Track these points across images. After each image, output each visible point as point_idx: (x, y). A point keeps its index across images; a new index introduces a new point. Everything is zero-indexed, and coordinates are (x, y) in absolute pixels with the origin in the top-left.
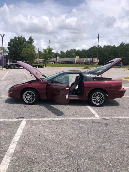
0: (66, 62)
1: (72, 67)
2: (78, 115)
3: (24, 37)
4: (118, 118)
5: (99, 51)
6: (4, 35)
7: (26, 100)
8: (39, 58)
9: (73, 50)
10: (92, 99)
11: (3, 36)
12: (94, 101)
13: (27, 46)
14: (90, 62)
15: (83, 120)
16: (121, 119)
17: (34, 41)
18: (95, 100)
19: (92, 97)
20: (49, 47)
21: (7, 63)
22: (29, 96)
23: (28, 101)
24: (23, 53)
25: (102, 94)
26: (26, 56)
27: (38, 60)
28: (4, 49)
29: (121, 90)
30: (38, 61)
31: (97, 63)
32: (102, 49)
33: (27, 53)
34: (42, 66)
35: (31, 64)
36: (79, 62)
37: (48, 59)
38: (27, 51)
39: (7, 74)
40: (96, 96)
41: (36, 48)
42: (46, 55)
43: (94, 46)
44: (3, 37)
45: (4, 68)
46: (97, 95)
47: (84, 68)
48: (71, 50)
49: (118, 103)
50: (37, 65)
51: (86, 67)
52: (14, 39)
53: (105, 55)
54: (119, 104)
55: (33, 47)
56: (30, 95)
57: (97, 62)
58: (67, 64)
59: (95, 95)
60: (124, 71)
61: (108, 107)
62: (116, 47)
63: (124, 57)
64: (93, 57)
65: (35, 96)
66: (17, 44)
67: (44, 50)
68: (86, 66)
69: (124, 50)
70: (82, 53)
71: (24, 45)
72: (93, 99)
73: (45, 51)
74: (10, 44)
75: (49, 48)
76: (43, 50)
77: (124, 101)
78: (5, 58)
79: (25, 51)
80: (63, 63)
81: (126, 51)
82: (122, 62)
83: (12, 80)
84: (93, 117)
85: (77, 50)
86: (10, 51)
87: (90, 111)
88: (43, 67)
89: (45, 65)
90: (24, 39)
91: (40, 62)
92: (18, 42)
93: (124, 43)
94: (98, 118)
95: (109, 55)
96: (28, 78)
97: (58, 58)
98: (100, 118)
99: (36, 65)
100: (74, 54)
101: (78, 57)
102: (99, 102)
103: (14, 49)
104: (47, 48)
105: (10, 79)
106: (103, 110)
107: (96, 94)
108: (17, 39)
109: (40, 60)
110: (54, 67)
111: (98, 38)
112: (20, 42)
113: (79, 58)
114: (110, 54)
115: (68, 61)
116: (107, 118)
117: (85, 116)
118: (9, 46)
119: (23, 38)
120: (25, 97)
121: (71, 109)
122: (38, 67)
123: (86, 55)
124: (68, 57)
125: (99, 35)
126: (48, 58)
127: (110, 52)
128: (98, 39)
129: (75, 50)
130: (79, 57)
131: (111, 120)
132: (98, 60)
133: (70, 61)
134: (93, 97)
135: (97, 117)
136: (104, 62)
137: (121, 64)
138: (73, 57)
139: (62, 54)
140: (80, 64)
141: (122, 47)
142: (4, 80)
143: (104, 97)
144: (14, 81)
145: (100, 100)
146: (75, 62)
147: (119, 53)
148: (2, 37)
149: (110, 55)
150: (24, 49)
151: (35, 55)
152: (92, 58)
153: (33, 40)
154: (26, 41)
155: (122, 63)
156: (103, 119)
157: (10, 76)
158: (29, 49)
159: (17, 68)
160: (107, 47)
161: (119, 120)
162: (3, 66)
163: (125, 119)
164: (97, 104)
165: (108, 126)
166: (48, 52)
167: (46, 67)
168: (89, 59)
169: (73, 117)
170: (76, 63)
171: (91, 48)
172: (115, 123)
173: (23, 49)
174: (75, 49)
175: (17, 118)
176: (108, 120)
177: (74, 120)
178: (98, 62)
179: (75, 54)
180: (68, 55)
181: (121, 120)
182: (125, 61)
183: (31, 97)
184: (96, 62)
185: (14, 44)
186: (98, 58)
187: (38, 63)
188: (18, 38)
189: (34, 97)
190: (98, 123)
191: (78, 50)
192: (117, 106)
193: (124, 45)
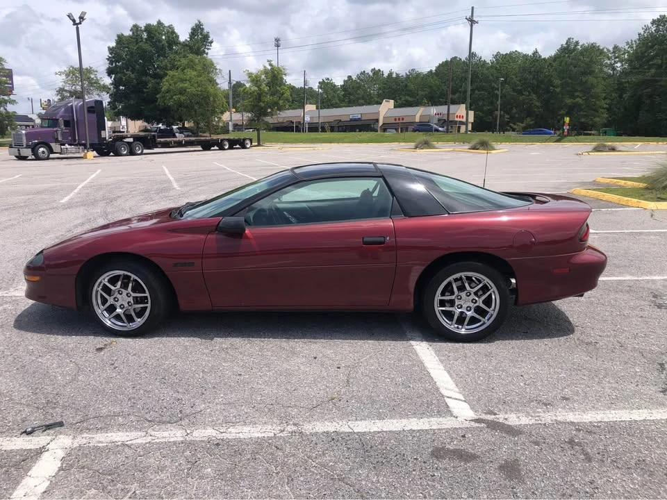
0: (341, 124)
1: (368, 142)
2: (359, 400)
3: (170, 27)
4: (572, 423)
5: (475, 75)
6: (82, 18)
7: (107, 315)
8: (234, 110)
9: (371, 74)
10: (438, 309)
11: (78, 21)
12: (449, 315)
13: (184, 61)
14: (439, 120)
15: (385, 436)
16: (590, 429)
17: (212, 42)
18: (451, 309)
19: (438, 297)
20: (271, 65)
21: (103, 132)
22: (119, 296)
23: (118, 317)
24: (168, 91)
25: (487, 281)
26: (180, 105)
27: (230, 117)
28: (92, 76)
29: (586, 256)
30: (231, 120)
31: (466, 124)
32: (488, 69)
33: (182, 92)
34: (244, 140)
35: (204, 132)
36: (394, 122)
37: (266, 114)
38: (183, 81)
39: (93, 176)
40: (455, 289)
41: (218, 67)
42: (259, 96)
43: (456, 58)
44: (80, 23)
45: (91, 154)
46: (459, 283)
47: (416, 148)
48: (361, 73)
49: (567, 321)
50: (226, 137)
51: (420, 143)
52: (130, 36)
53: (499, 93)
54: (570, 323)
55: (208, 67)
56: (125, 292)
57: (467, 119)
58: (345, 131)
59: (450, 284)
60: (578, 157)
61: (518, 342)
62: (544, 59)
63: (578, 96)
64: (449, 100)
65: (147, 294)
66: (143, 54)
67: (250, 75)
68: (421, 137)
69: (575, 70)
70: (406, 86)
71: (172, 56)
72: (442, 303)
73: (255, 80)
74: (115, 55)
75: (269, 68)
76: (247, 78)
77: (592, 303)
78: (94, 112)
79: (175, 83)
80: (332, 130)
81: (584, 74)
82: (567, 120)
83: (102, 204)
84: (440, 414)
85: (386, 75)
86: (116, 84)
87: (425, 375)
88: (248, 146)
89: (255, 138)
90: (171, 33)
91: (237, 127)
92: (147, 47)
93: (577, 43)
94: (467, 424)
95: (514, 90)
96: (171, 193)
97: (310, 108)
98: (477, 421)
99: (221, 137)
100: (374, 90)
101: (392, 102)
102: (473, 320)
103: (133, 76)
104: (262, 68)
105: (94, 203)
106: (494, 362)
107: (456, 280)
108: (145, 35)
109: (237, 117)
110: (294, 145)
111: (472, 21)
112: (154, 45)
113: (395, 107)
114: (519, 88)
115: (351, 120)
116: (513, 419)
117: (394, 410)
118: (111, 63)
119: (168, 32)
120: (104, 301)
121: (330, 359)
122: (227, 147)
123: (423, 93)
124: (351, 103)
125: (473, 8)
126: (269, 110)
127: (520, 81)
128: (472, 26)
129: (377, 73)
130: (396, 101)
131: (536, 437)
132: (471, 113)
133: (359, 120)
134: (443, 294)
135: (463, 412)
136: (496, 120)
137: (566, 128)
138: (369, 104)
139: (326, 91)
140: (400, 128)
141: (569, 56)
142: (69, 206)
143: (496, 297)
144: (109, 209)
145: (478, 310)
146: (381, 123)
147: (557, 82)
148: (77, 24)
149: (520, 92)
150: (170, 73)
151: (216, 96)
152: (445, 107)
153: (206, 37)
154: (180, 43)
155: (569, 125)
156: (493, 426)
157: (100, 188)
158: (190, 73)
159: (142, 154)
160: (506, 61)
161: (581, 434)
162: (84, 145)
163: (612, 428)
164: (463, 331)
165: (521, 480)
166: (267, 85)
167: (259, 145)
168: (433, 110)
169: (332, 420)
170: (385, 128)
171: (444, 66)
172: (563, 459)
173: (166, 75)
174: (377, 69)
175: (25, 432)
176: (523, 438)
177: (334, 439)
178: (471, 119)
179: (380, 89)
180: (350, 94)
181: (590, 432)
182: (582, 113)
183: (131, 299)
184: (464, 120)
185: (132, 53)
186: (471, 105)
187: (231, 128)
188: (148, 28)
189: (143, 300)
190: (467, 461)
191: (390, 74)
192: (562, 339)
193: (574, 50)
